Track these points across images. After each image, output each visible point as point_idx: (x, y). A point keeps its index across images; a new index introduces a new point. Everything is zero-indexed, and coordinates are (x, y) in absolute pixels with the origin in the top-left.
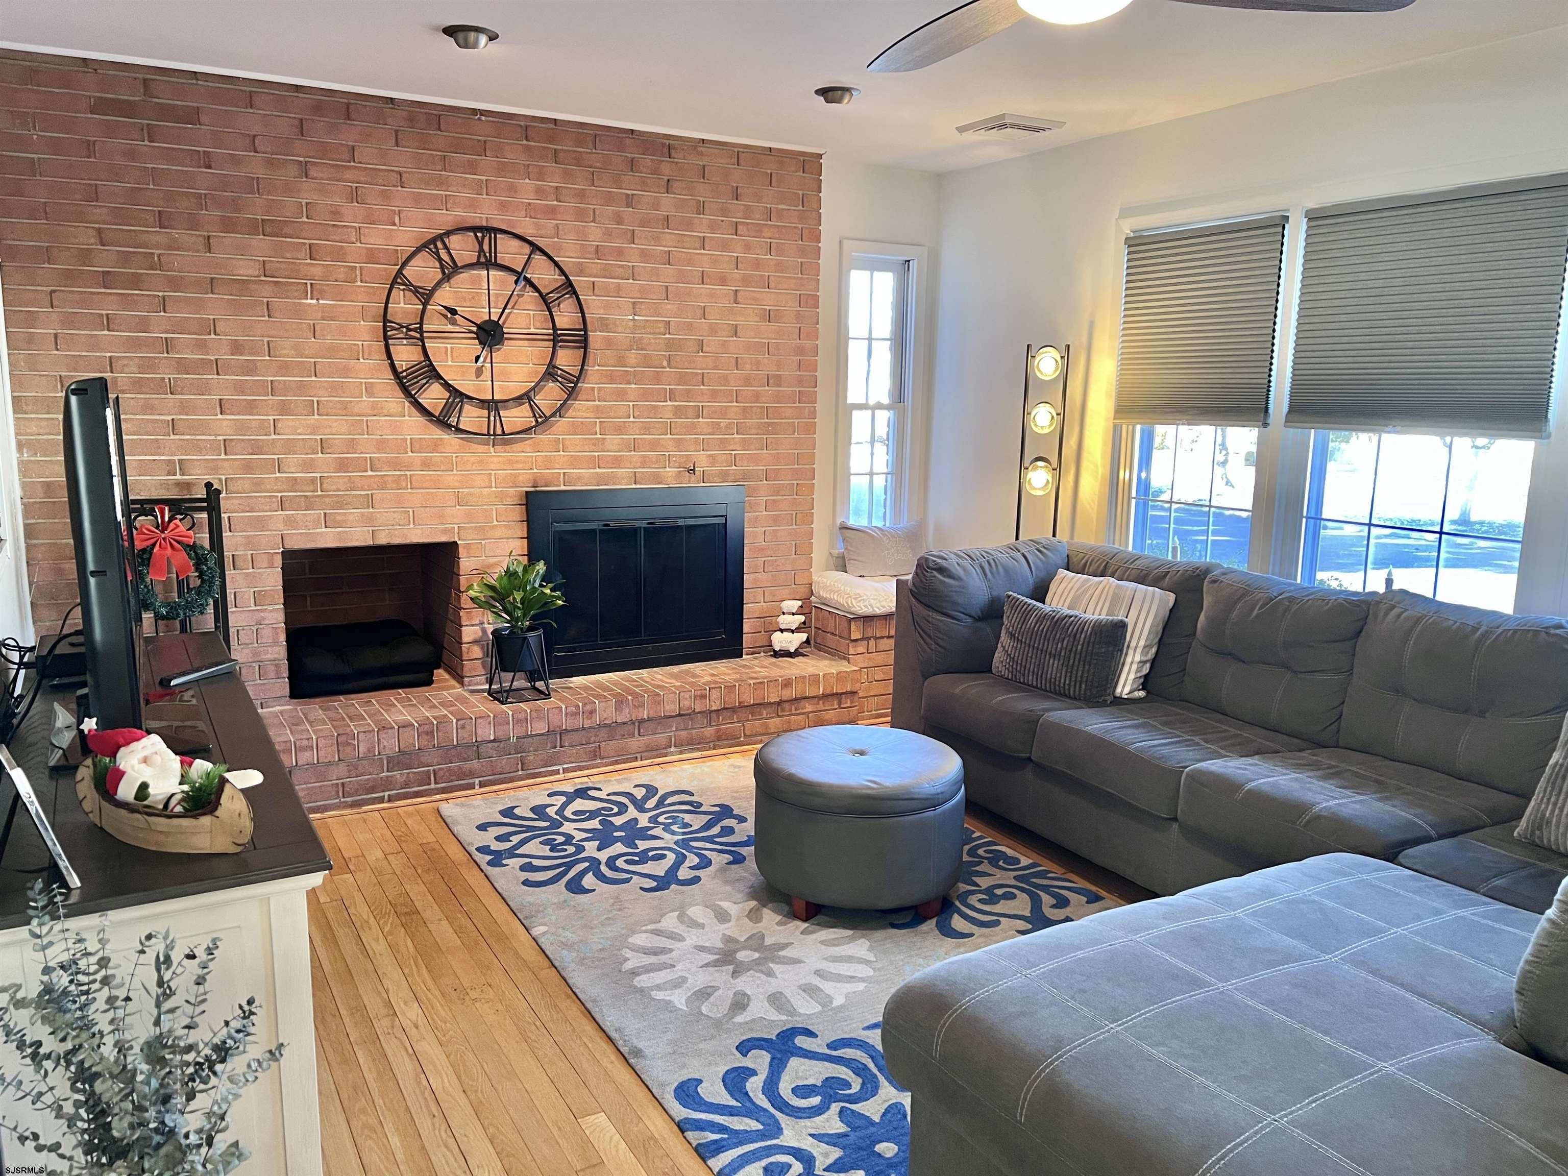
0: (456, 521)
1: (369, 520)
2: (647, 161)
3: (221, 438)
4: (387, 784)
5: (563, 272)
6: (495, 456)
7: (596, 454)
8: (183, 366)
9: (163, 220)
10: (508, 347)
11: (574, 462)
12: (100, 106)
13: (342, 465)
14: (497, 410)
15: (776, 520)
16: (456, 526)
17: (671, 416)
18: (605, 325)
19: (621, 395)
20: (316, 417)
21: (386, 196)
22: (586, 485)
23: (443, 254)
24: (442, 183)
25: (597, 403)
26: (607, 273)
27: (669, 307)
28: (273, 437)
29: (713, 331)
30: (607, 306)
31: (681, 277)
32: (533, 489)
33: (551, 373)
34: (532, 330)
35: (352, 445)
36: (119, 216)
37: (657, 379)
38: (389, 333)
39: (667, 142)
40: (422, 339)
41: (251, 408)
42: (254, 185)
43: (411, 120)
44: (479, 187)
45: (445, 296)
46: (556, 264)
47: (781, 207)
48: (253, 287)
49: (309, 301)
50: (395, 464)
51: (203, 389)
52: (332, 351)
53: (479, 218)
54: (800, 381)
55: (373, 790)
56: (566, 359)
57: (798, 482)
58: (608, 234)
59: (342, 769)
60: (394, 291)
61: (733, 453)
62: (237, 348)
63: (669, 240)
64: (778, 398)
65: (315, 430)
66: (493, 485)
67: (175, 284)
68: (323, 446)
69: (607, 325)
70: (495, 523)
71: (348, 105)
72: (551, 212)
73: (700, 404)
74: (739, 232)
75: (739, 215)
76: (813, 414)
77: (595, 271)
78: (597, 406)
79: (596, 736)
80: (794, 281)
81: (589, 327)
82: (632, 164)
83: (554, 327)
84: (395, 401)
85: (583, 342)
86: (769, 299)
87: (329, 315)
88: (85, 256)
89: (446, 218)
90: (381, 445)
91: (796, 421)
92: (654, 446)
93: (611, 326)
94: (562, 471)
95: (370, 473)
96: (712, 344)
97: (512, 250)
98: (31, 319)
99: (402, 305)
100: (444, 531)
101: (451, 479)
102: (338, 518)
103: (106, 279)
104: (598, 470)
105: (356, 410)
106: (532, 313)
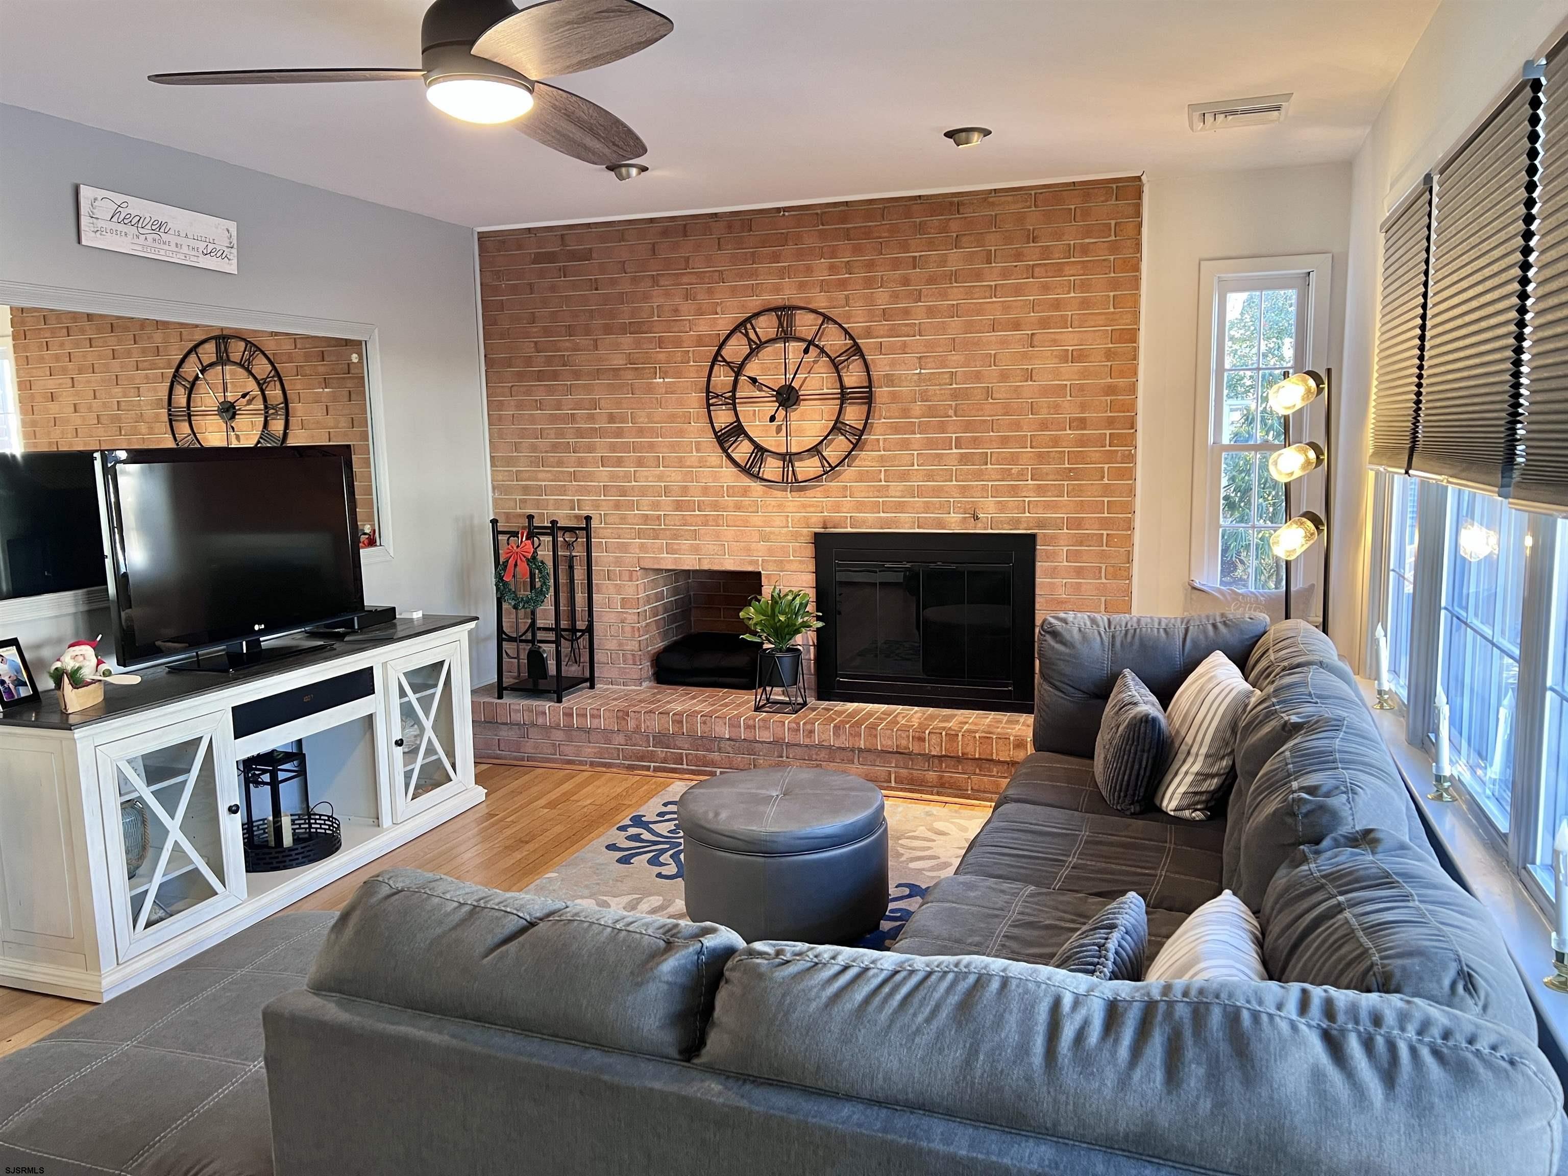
0: (760, 554)
1: (696, 550)
2: (935, 221)
3: (602, 484)
4: (651, 757)
5: (852, 338)
6: (791, 500)
7: (881, 500)
8: (580, 433)
9: (571, 331)
10: (803, 407)
11: (860, 507)
12: (539, 258)
13: (679, 506)
14: (790, 461)
15: (1079, 572)
16: (760, 559)
17: (956, 463)
18: (890, 380)
19: (905, 445)
20: (661, 468)
21: (710, 292)
22: (871, 528)
23: (752, 336)
24: (753, 274)
25: (883, 453)
26: (893, 332)
27: (955, 358)
28: (634, 483)
29: (1004, 376)
30: (893, 364)
31: (969, 327)
32: (822, 530)
33: (838, 427)
34: (825, 391)
35: (685, 490)
36: (547, 332)
37: (942, 427)
38: (711, 401)
39: (956, 200)
40: (734, 404)
41: (619, 462)
42: (621, 298)
43: (730, 227)
44: (782, 273)
45: (752, 369)
46: (846, 332)
47: (1087, 241)
48: (622, 372)
49: (658, 380)
50: (715, 506)
51: (591, 449)
52: (672, 418)
53: (777, 299)
54: (1110, 422)
55: (642, 759)
56: (853, 415)
57: (1109, 532)
58: (895, 296)
59: (619, 739)
60: (716, 367)
61: (1027, 499)
62: (612, 418)
63: (956, 295)
64: (1082, 442)
65: (660, 478)
66: (790, 525)
67: (577, 375)
68: (667, 491)
69: (892, 381)
70: (792, 558)
71: (685, 226)
72: (842, 285)
73: (989, 451)
74: (1035, 275)
75: (1034, 257)
76: (1131, 458)
77: (882, 332)
78: (882, 456)
79: (817, 754)
80: (1103, 317)
81: (875, 383)
82: (921, 228)
83: (842, 387)
84: (715, 455)
85: (867, 397)
86: (1070, 339)
87: (670, 390)
88: (528, 361)
89: (755, 303)
90: (705, 491)
91: (1106, 466)
92: (937, 492)
93: (896, 381)
94: (849, 515)
95: (697, 513)
96: (1001, 390)
97: (810, 323)
98: (500, 406)
99: (722, 378)
100: (751, 563)
101: (756, 519)
102: (675, 547)
103: (540, 376)
104: (882, 515)
105: (688, 464)
106: (825, 375)
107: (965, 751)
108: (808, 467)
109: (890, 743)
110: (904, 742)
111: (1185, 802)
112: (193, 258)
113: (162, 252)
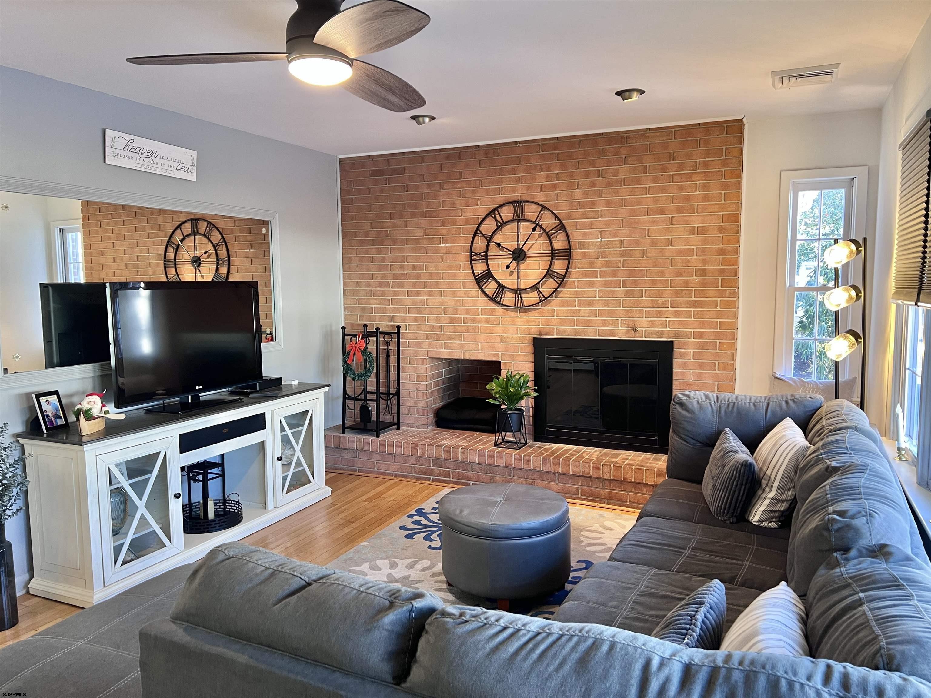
0: (500, 350)
1: (461, 347)
2: (612, 148)
3: (407, 307)
4: (431, 473)
5: (559, 219)
6: (520, 318)
7: (575, 318)
8: (395, 277)
9: (391, 216)
10: (529, 261)
11: (563, 322)
12: (375, 173)
13: (452, 320)
14: (520, 294)
15: (701, 366)
16: (500, 353)
17: (623, 296)
18: (582, 245)
19: (591, 285)
20: (442, 298)
21: (474, 192)
22: (569, 335)
23: (498, 218)
24: (500, 182)
25: (577, 289)
26: (585, 216)
27: (623, 231)
28: (426, 307)
29: (654, 243)
30: (584, 235)
31: (633, 213)
32: (538, 336)
33: (549, 274)
34: (542, 251)
35: (456, 311)
36: (378, 217)
37: (614, 274)
38: (473, 258)
39: (625, 135)
40: (487, 259)
41: (418, 294)
42: (421, 197)
43: (486, 154)
44: (518, 181)
45: (498, 238)
46: (555, 216)
47: (707, 159)
48: (421, 241)
49: (442, 245)
50: (474, 321)
51: (401, 286)
52: (450, 268)
53: (514, 196)
54: (722, 272)
55: (425, 474)
56: (559, 266)
57: (720, 341)
58: (586, 194)
59: (412, 460)
60: (476, 238)
61: (668, 319)
62: (414, 268)
63: (624, 194)
64: (703, 284)
65: (442, 304)
66: (519, 333)
67: (394, 242)
68: (445, 311)
69: (583, 245)
70: (519, 353)
71: (460, 153)
72: (554, 187)
73: (644, 289)
74: (675, 180)
75: (674, 170)
76: (735, 294)
77: (577, 216)
78: (576, 291)
79: (532, 475)
80: (717, 206)
81: (573, 247)
82: (603, 153)
83: (552, 249)
84: (474, 290)
85: (568, 255)
86: (696, 220)
87: (449, 251)
88: (367, 234)
89: (500, 199)
90: (468, 311)
91: (719, 299)
92: (611, 314)
93: (586, 246)
94: (555, 327)
95: (463, 324)
96: (652, 251)
97: (533, 210)
98: (350, 260)
99: (480, 244)
100: (494, 355)
101: (499, 329)
102: (449, 345)
103: (373, 242)
104: (576, 327)
105: (458, 295)
106: (542, 242)
107: (626, 477)
108: (530, 298)
109: (578, 470)
110: (587, 470)
111: (764, 517)
112: (170, 172)
113: (153, 168)
